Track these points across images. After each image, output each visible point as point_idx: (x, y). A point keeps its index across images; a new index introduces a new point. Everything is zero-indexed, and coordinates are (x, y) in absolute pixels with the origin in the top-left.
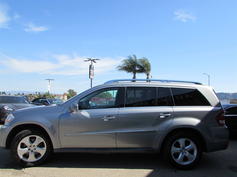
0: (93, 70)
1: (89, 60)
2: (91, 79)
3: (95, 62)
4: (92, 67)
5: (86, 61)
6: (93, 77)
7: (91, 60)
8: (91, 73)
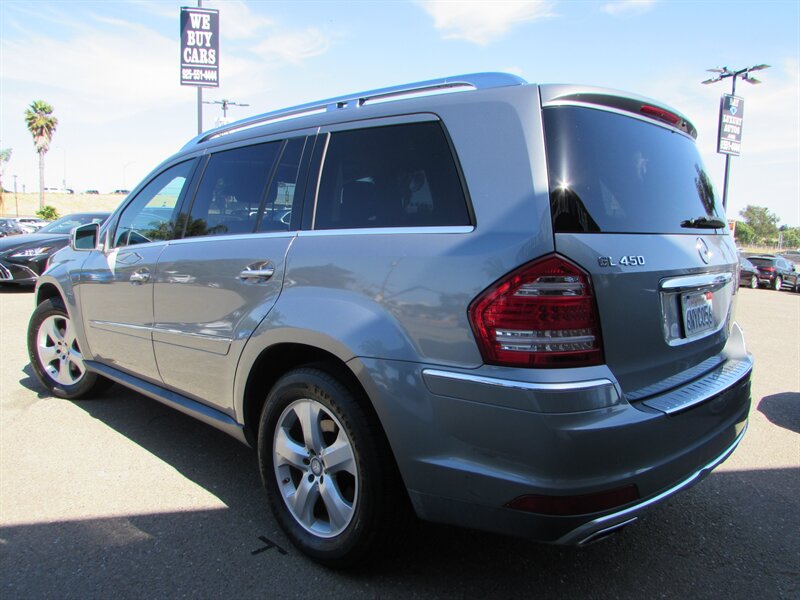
0: (740, 114)
1: (722, 77)
2: (728, 155)
3: (753, 81)
4: (734, 103)
5: (710, 81)
6: (735, 147)
7: (729, 75)
8: (726, 129)
